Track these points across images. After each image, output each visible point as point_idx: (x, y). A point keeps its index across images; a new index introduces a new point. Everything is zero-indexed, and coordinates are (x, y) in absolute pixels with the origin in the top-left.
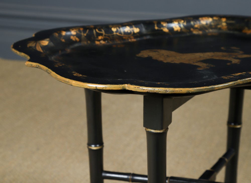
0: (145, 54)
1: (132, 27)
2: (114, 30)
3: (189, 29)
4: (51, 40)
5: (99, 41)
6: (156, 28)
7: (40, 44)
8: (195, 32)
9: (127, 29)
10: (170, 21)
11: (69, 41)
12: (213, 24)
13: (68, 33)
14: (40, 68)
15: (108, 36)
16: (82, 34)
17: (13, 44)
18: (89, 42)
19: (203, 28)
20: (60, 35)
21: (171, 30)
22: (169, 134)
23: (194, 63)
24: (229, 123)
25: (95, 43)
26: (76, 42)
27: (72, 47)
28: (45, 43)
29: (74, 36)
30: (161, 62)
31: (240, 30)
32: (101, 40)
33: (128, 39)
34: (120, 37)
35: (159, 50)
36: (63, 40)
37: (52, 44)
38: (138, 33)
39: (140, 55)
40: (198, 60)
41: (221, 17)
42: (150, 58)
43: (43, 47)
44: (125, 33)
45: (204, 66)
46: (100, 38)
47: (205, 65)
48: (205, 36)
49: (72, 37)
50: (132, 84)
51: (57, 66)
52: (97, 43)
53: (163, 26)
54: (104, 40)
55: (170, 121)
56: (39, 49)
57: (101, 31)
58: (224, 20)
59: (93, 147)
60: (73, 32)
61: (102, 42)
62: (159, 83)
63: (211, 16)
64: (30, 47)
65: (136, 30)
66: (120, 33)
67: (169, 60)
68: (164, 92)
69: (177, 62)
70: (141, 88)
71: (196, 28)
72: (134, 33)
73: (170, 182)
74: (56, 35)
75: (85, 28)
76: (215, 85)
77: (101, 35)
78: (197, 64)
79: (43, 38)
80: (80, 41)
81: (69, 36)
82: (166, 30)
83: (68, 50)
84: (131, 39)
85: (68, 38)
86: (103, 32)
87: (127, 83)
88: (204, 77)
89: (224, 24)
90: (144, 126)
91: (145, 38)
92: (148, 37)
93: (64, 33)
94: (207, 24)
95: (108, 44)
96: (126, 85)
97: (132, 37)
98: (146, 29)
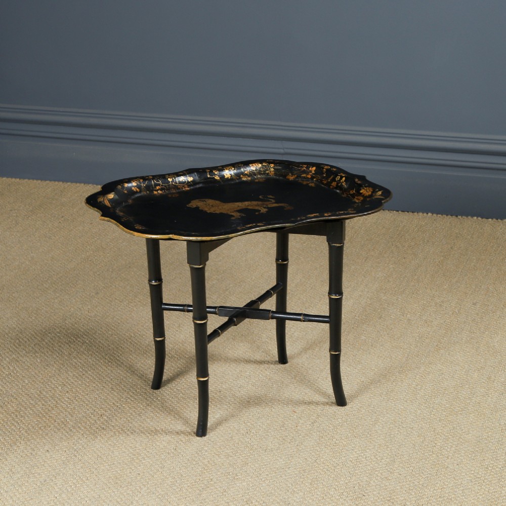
0: (194, 204)
1: (187, 177)
2: (170, 180)
3: (239, 176)
4: (116, 194)
5: (157, 191)
6: (209, 176)
7: (107, 197)
8: (244, 179)
9: (182, 179)
10: (222, 168)
11: (131, 192)
12: (262, 169)
13: (130, 185)
14: (111, 222)
15: (165, 186)
16: (142, 185)
17: (85, 198)
18: (148, 192)
19: (252, 174)
20: (123, 187)
21: (223, 177)
22: (206, 268)
23: (231, 212)
24: (277, 260)
25: (153, 193)
26: (137, 192)
27: (133, 197)
28: (111, 196)
29: (135, 186)
30: (206, 212)
31: (285, 176)
32: (159, 189)
33: (182, 188)
34: (175, 187)
35: (206, 200)
36: (126, 192)
37: (117, 197)
38: (192, 181)
39: (189, 205)
40: (235, 210)
41: (269, 162)
42: (197, 208)
43: (110, 201)
44: (180, 183)
45: (237, 215)
46: (158, 188)
47: (239, 214)
48: (252, 182)
49: (133, 188)
50: (175, 234)
51: (123, 220)
52: (155, 192)
53: (215, 175)
54: (161, 190)
55: (207, 259)
56: (107, 203)
57: (159, 181)
58: (272, 165)
59: (154, 283)
60: (134, 184)
61: (160, 192)
62: (193, 233)
63: (261, 161)
64: (100, 202)
65: (190, 179)
66: (176, 183)
67: (212, 210)
68: (196, 240)
69: (218, 212)
70: (181, 237)
71: (246, 174)
72: (188, 182)
73: (218, 310)
74: (119, 187)
75: (144, 179)
76: (229, 234)
77: (159, 185)
78: (232, 214)
79: (109, 192)
80: (140, 192)
81: (131, 187)
82: (217, 178)
83: (130, 201)
84: (185, 188)
85: (130, 189)
86: (160, 182)
87: (172, 234)
88: (233, 226)
89: (272, 169)
90: (188, 263)
91: (198, 186)
92: (201, 185)
93: (126, 185)
94: (256, 170)
95: (164, 193)
96: (171, 235)
97: (186, 186)
98: (199, 177)
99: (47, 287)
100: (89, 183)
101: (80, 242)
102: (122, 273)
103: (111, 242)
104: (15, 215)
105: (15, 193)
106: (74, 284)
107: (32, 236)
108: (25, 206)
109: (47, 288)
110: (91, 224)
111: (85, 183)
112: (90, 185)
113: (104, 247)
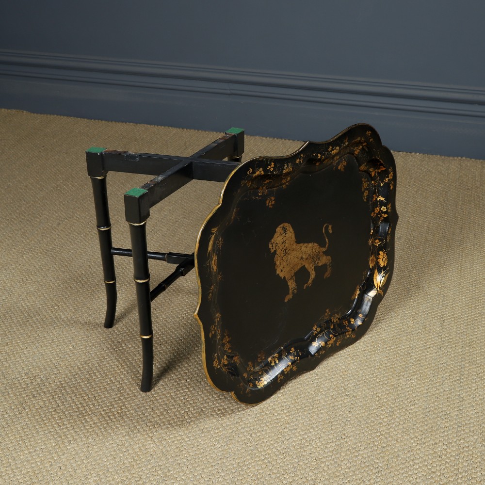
59: (102, 229)
99: (15, 217)
100: (71, 116)
101: (53, 171)
102: (85, 203)
103: (80, 171)
104: (3, 144)
105: (8, 124)
106: (39, 214)
107: (13, 165)
108: (14, 136)
109: (14, 219)
110: (66, 153)
111: (67, 116)
112: (71, 118)
113: (74, 176)
